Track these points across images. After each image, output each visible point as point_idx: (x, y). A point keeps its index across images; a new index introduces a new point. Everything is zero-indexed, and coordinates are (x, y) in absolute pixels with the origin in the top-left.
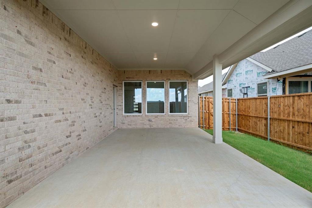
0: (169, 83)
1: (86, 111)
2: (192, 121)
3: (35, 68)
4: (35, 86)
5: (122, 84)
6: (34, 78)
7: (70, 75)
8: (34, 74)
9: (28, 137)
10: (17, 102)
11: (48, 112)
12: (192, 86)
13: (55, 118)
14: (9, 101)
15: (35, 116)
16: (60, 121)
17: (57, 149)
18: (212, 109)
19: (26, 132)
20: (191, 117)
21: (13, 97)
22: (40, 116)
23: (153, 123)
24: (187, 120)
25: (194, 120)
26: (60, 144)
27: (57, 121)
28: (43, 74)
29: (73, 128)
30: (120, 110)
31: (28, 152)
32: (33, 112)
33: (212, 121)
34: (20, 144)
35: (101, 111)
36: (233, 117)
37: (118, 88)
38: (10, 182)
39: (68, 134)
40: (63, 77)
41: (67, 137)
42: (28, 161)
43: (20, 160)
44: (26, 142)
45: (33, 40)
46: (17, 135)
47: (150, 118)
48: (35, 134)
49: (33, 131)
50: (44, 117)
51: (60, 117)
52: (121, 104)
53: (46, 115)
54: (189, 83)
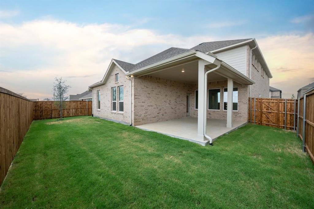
0: (224, 89)
1: (166, 105)
2: (242, 117)
3: (148, 94)
4: (148, 98)
5: (194, 92)
6: (148, 96)
7: (159, 93)
8: (148, 95)
9: (146, 111)
10: (144, 102)
11: (151, 105)
12: (241, 91)
13: (153, 107)
14: (143, 102)
15: (148, 106)
16: (155, 108)
17: (154, 117)
18: (264, 108)
19: (146, 110)
20: (240, 113)
21: (143, 101)
22: (149, 106)
23: (212, 116)
24: (236, 115)
25: (243, 116)
26: (155, 115)
27: (154, 108)
28: (150, 95)
29: (160, 111)
30: (193, 106)
31: (146, 114)
32: (148, 105)
33: (264, 118)
34: (145, 112)
35: (176, 106)
36: (290, 117)
37: (192, 94)
38: (143, 120)
39: (158, 113)
40: (156, 94)
41: (158, 114)
42: (146, 117)
43: (145, 116)
44: (146, 112)
45: (148, 87)
46: (144, 110)
47: (210, 112)
48: (148, 111)
49: (148, 110)
50: (150, 107)
51: (155, 107)
52: (194, 103)
53: (151, 106)
54: (239, 88)
